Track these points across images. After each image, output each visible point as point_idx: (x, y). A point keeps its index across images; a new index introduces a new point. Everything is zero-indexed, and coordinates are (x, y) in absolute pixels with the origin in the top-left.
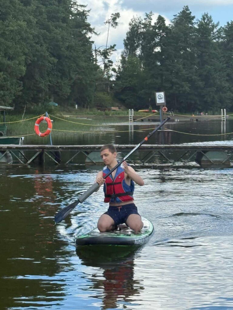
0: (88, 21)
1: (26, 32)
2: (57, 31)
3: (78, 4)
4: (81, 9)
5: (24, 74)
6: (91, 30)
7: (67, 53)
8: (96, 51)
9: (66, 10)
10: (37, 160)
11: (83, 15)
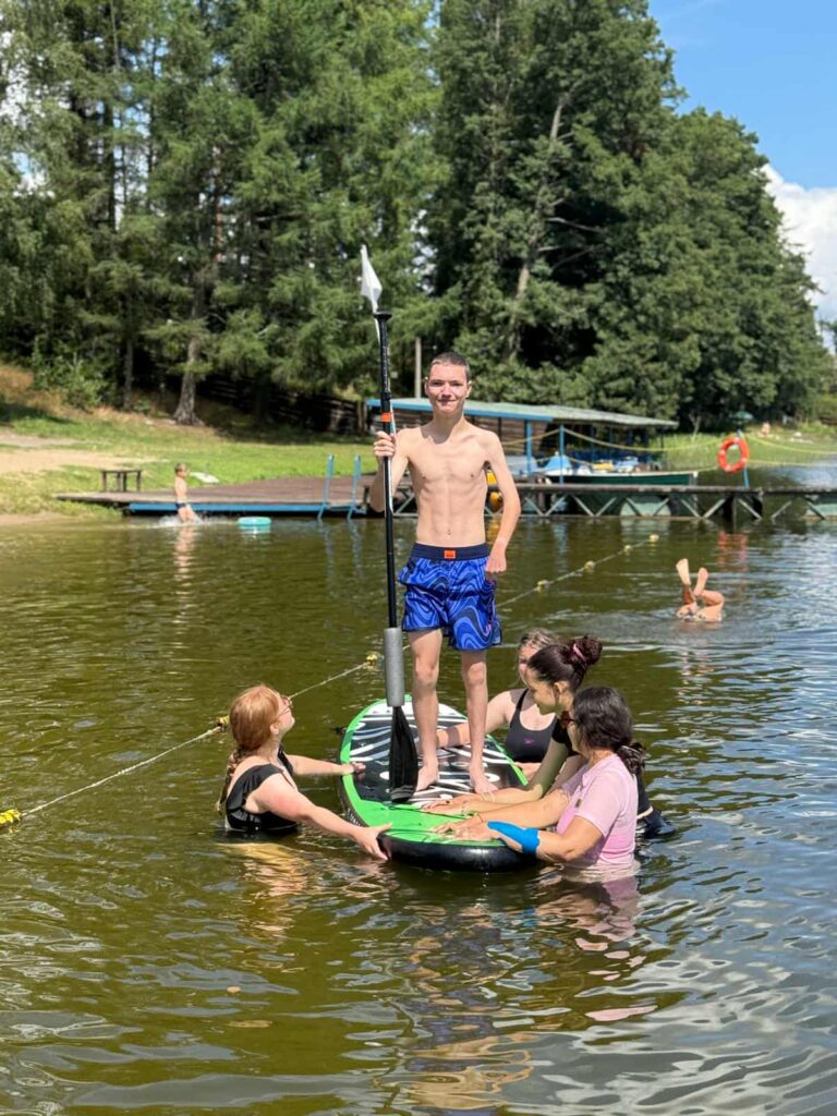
0: (807, 271)
1: (703, 294)
2: (756, 290)
3: (790, 241)
4: (795, 252)
5: (698, 365)
6: (813, 287)
7: (771, 328)
8: (822, 323)
9: (771, 252)
10: (721, 512)
11: (799, 260)
